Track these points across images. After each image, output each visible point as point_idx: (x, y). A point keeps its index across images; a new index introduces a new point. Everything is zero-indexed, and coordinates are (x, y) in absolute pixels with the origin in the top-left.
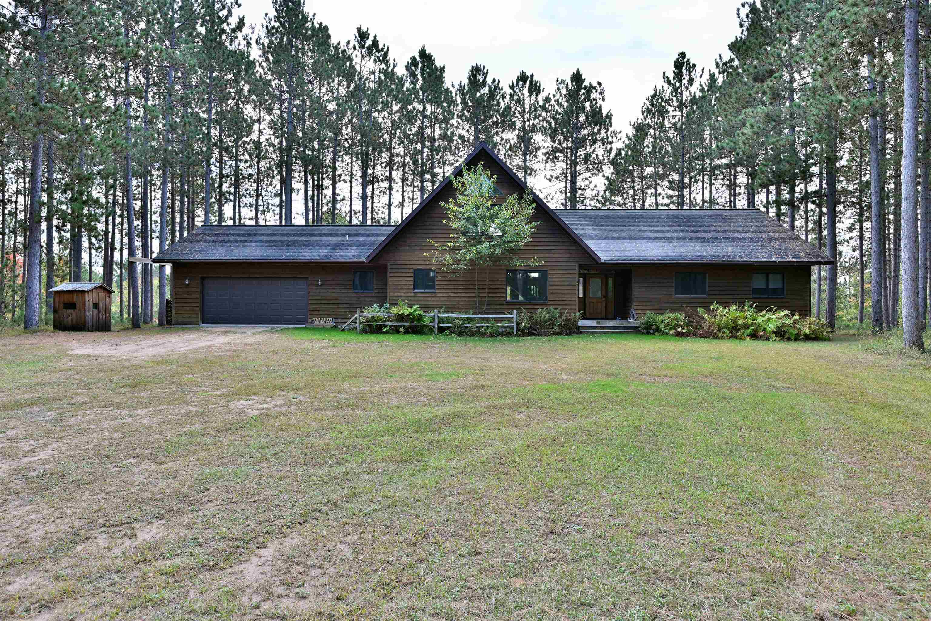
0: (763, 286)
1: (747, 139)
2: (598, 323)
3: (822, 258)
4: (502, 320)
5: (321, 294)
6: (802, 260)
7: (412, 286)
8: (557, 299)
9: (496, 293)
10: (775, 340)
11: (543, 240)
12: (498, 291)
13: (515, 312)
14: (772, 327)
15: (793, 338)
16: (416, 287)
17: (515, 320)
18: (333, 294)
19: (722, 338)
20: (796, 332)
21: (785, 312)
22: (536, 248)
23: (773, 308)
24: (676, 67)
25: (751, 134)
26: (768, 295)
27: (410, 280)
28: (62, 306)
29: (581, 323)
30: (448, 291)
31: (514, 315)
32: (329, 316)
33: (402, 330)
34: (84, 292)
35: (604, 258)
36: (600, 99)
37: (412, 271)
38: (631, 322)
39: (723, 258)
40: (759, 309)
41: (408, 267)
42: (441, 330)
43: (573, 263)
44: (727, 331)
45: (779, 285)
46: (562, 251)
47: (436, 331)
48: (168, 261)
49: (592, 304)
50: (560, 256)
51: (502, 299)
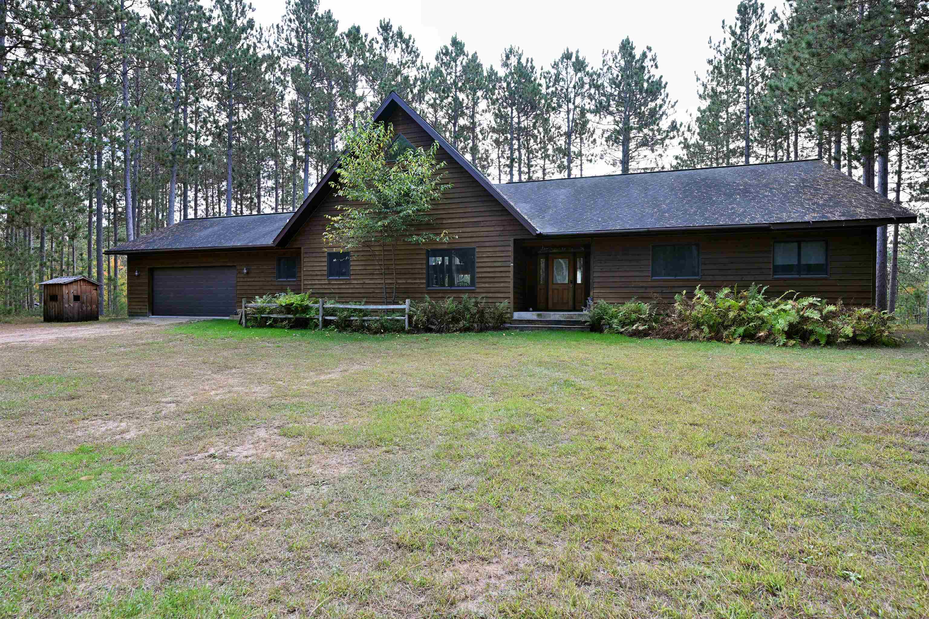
0: (794, 261)
1: (802, 65)
2: (538, 315)
3: (895, 213)
4: (394, 311)
5: (248, 283)
6: (858, 218)
7: (325, 273)
8: (487, 285)
9: (415, 279)
10: (785, 345)
11: (469, 210)
12: (417, 276)
13: (408, 301)
14: (782, 324)
15: (823, 342)
16: (330, 274)
17: (407, 311)
18: (259, 283)
19: (694, 339)
20: (828, 331)
21: (811, 300)
22: (462, 221)
23: (793, 294)
24: (739, 11)
25: (807, 56)
26: (799, 274)
27: (323, 265)
28: (49, 298)
29: (517, 315)
30: (362, 277)
31: (406, 306)
33: (285, 323)
34: (61, 285)
35: (540, 229)
36: (652, 66)
37: (326, 254)
38: (586, 315)
39: (723, 221)
40: (769, 295)
41: (323, 250)
42: (326, 324)
43: (506, 238)
44: (706, 329)
45: (821, 260)
46: (493, 223)
47: (321, 324)
48: (122, 253)
49: (556, 291)
50: (492, 229)
51: (422, 286)
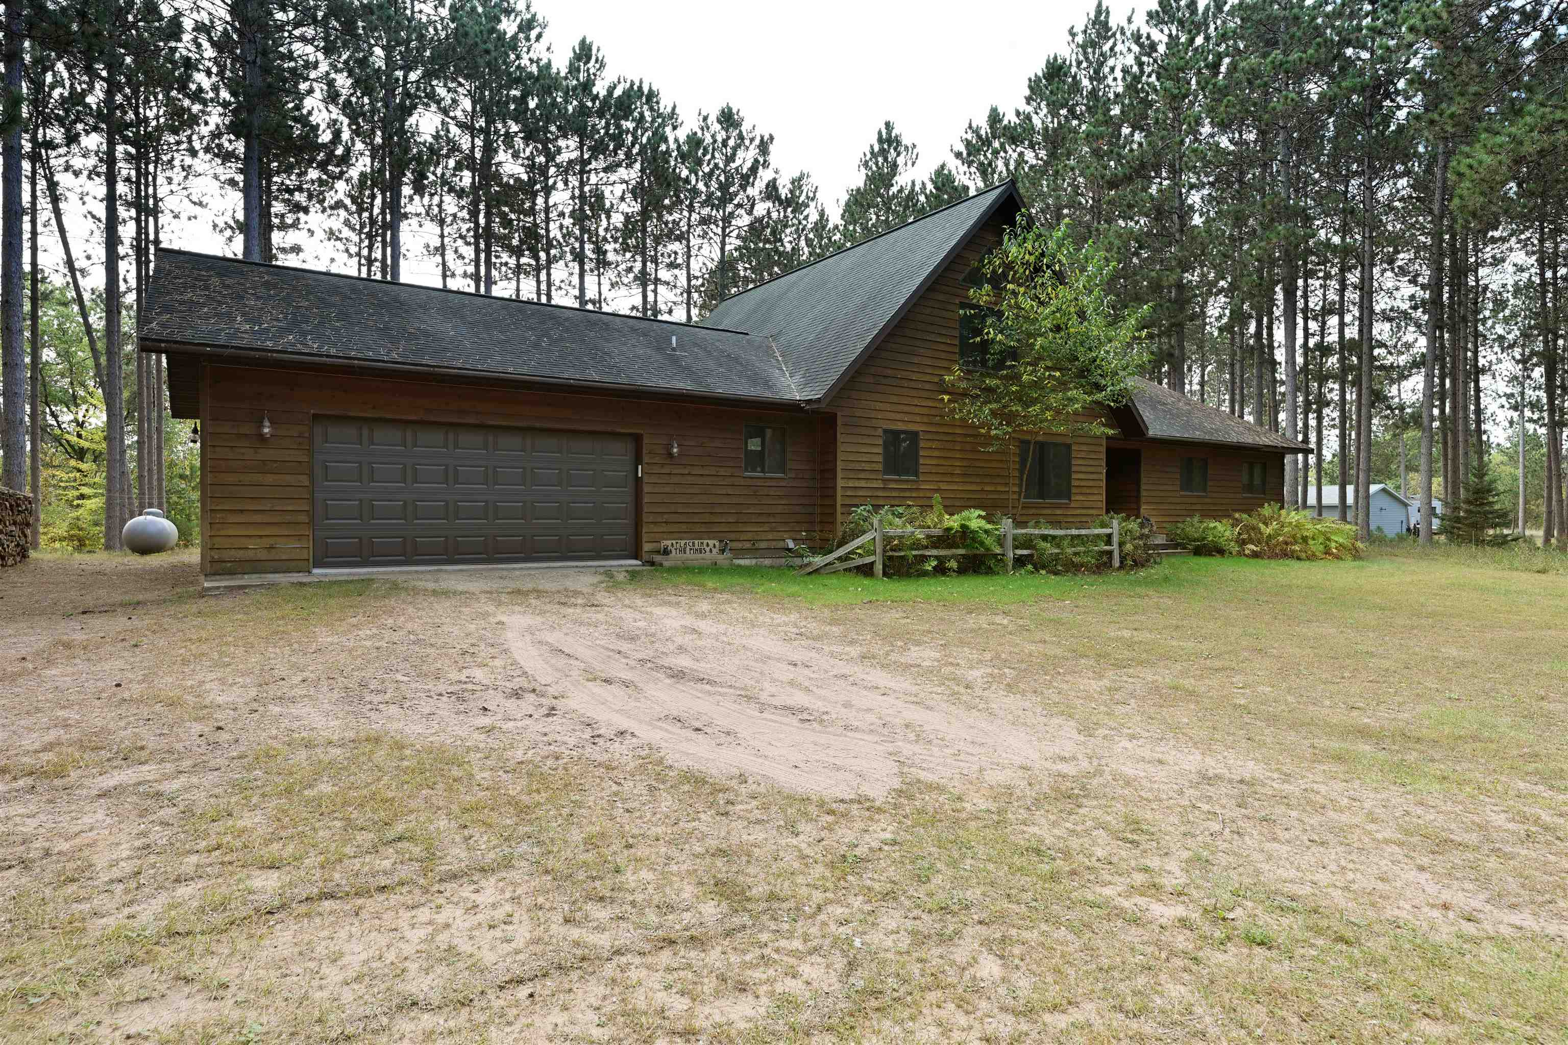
0: (1248, 481)
7: (880, 467)
8: (1082, 498)
17: (1115, 538)
18: (700, 481)
27: (875, 452)
30: (937, 478)
31: (1114, 529)
32: (710, 535)
33: (953, 564)
37: (880, 432)
41: (874, 423)
45: (1260, 480)
47: (1010, 564)
51: (1014, 497)
